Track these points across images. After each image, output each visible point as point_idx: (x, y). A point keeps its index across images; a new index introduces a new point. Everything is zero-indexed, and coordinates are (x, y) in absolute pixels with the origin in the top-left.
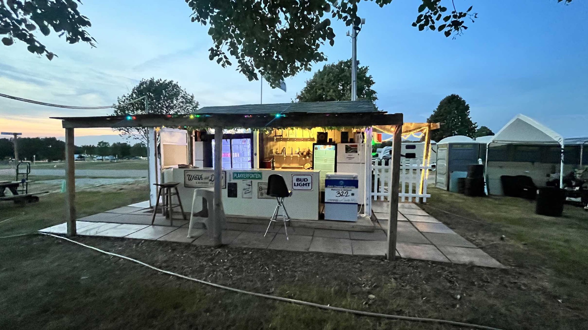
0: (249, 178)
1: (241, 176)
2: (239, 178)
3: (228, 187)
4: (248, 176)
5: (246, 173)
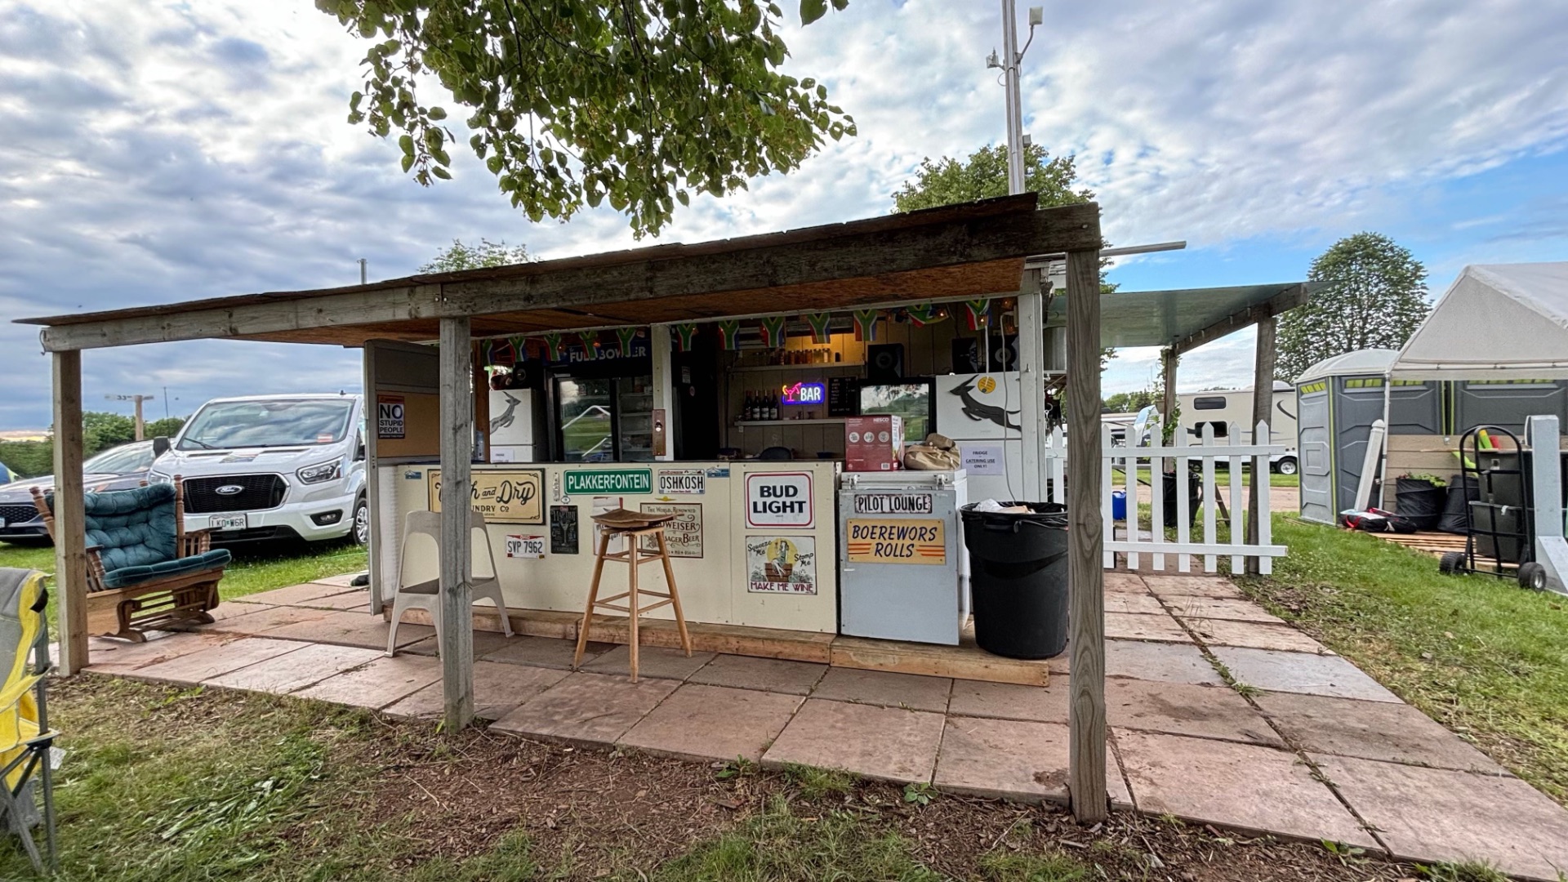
0: (614, 490)
1: (588, 482)
2: (582, 490)
3: (552, 521)
4: (608, 481)
5: (603, 473)
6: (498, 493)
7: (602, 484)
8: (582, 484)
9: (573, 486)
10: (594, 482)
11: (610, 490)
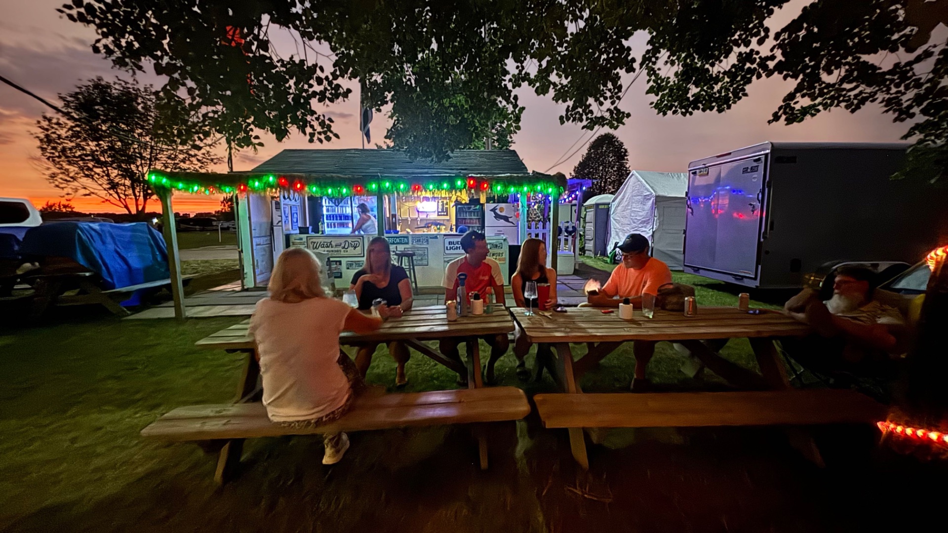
6: (343, 245)
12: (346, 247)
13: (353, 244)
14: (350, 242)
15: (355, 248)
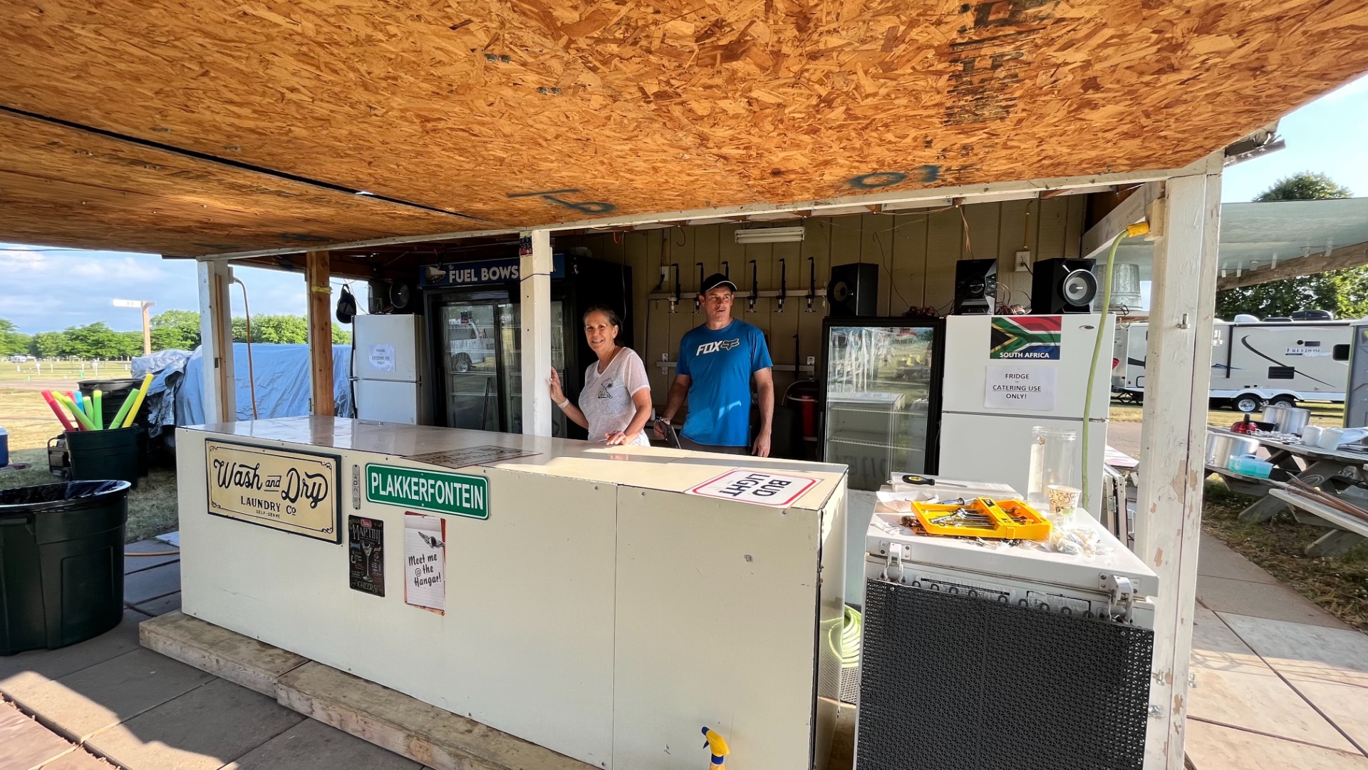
0: (433, 504)
1: (397, 486)
2: (389, 498)
3: (352, 539)
4: (426, 489)
5: (418, 475)
6: (284, 486)
7: (417, 493)
8: (389, 489)
9: (376, 488)
10: (406, 487)
11: (427, 505)
12: (292, 495)
13: (310, 482)
14: (303, 476)
15: (316, 500)
